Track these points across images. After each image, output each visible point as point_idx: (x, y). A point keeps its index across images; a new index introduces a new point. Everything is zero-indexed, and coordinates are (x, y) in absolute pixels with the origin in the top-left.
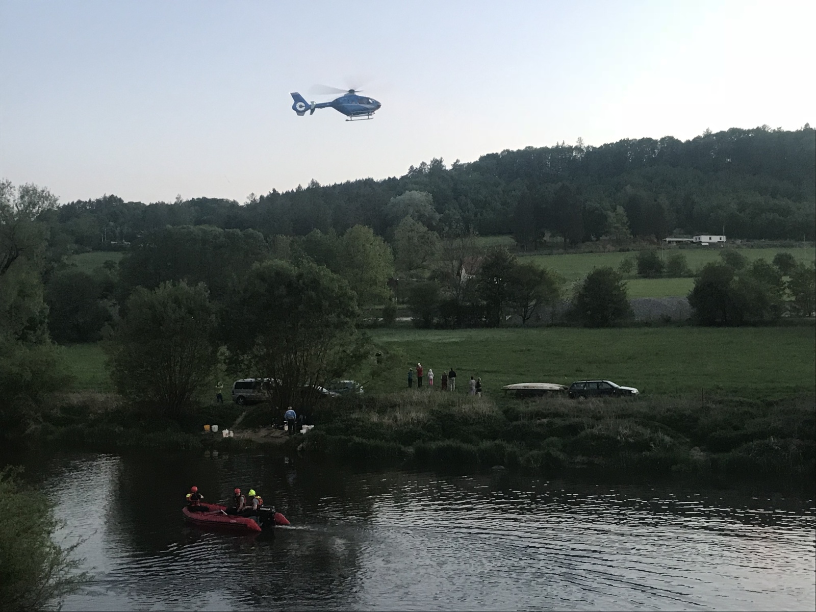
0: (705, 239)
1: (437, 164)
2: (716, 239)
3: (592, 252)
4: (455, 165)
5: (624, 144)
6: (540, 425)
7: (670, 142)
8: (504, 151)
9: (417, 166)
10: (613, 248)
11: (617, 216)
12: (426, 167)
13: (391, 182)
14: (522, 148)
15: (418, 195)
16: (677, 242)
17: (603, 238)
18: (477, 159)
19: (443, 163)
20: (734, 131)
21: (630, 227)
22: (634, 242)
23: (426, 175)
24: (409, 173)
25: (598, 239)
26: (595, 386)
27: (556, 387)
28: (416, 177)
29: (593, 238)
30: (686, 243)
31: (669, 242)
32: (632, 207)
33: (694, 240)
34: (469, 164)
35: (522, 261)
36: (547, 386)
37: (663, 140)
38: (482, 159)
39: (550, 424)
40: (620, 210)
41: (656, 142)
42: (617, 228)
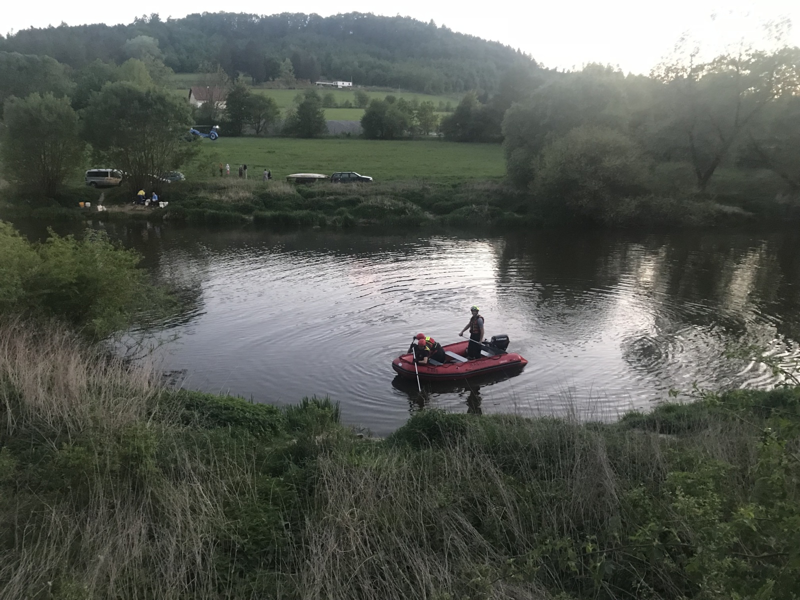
0: (340, 84)
1: (155, 17)
2: (346, 84)
3: (271, 88)
4: (169, 20)
5: (285, 16)
6: (329, 200)
7: (315, 18)
8: (204, 13)
9: (140, 17)
10: (284, 87)
11: (286, 65)
12: (146, 18)
13: (120, 28)
14: (217, 12)
15: (147, 39)
16: (323, 85)
17: (277, 79)
18: (185, 16)
19: (160, 17)
20: (355, 13)
21: (294, 73)
22: (297, 83)
23: (148, 24)
24: (135, 21)
25: (274, 80)
26: (347, 176)
27: (323, 176)
28: (140, 26)
29: (271, 79)
30: (328, 86)
31: (318, 84)
32: (295, 59)
33: (333, 84)
34: (179, 20)
35: (255, 92)
36: (317, 175)
37: (311, 15)
38: (188, 16)
39: (335, 200)
40: (288, 60)
41: (307, 16)
42: (286, 73)
